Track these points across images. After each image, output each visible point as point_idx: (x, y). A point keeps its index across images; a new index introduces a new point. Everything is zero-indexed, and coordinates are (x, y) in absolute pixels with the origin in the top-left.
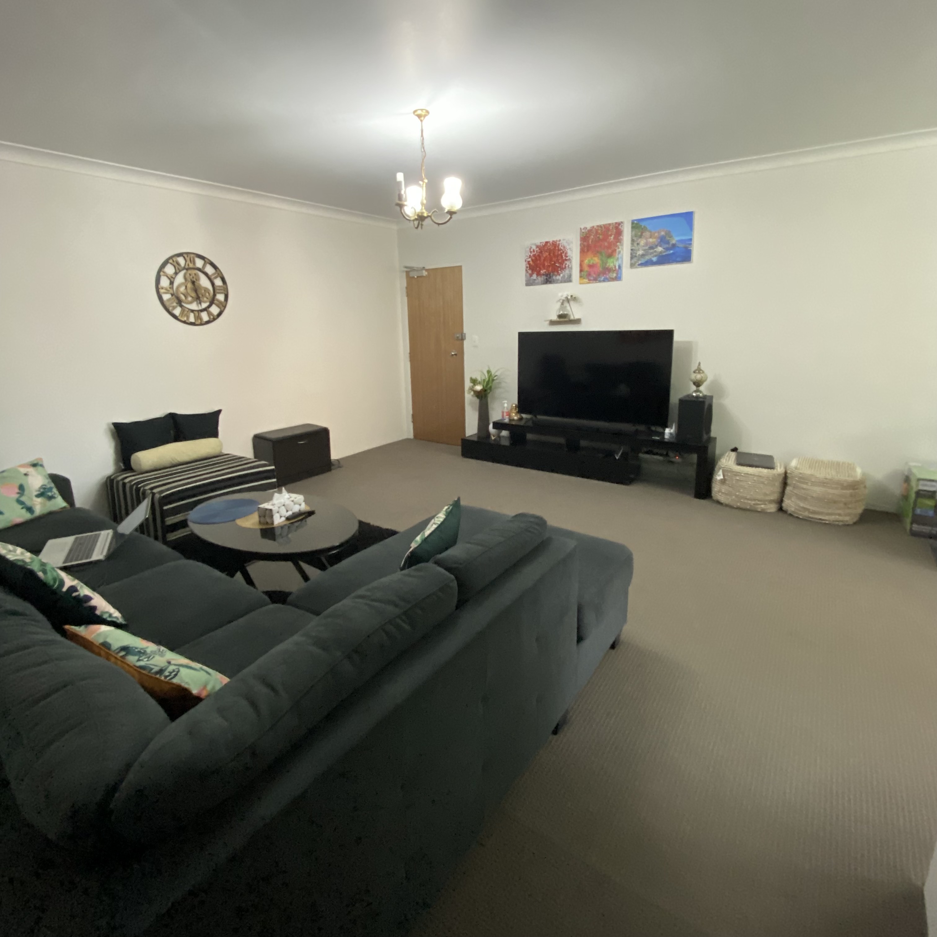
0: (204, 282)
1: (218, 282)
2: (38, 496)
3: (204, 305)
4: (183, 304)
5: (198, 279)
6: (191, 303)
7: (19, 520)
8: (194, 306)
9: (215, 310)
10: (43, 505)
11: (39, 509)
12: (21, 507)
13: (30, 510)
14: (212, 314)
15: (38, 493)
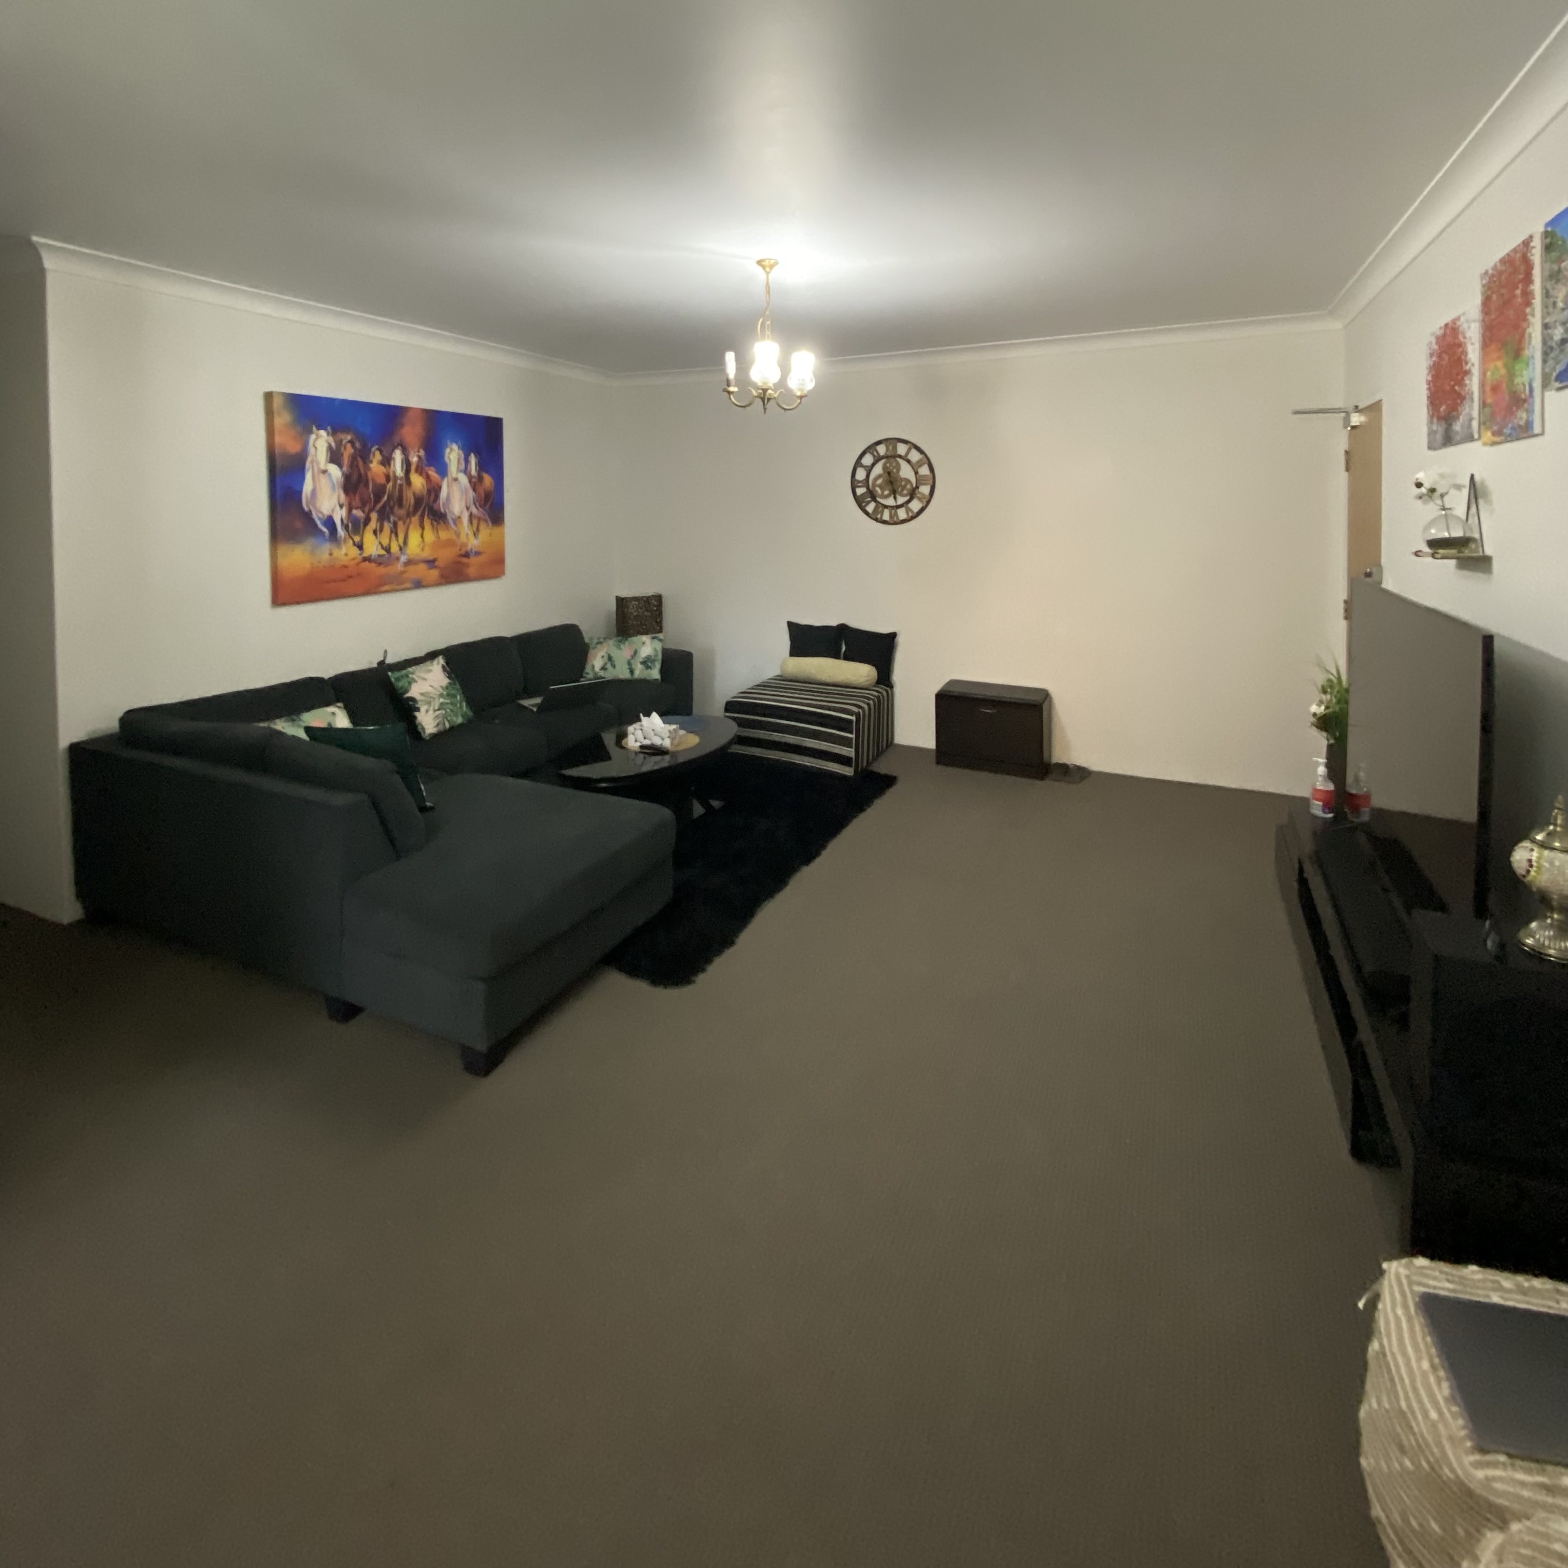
0: (906, 472)
1: (924, 471)
2: (642, 663)
3: (901, 500)
4: (878, 499)
5: (898, 467)
6: (886, 497)
7: (622, 677)
8: (890, 502)
9: (915, 505)
10: (641, 671)
11: (637, 674)
12: (628, 667)
13: (632, 672)
14: (912, 511)
15: (643, 660)
